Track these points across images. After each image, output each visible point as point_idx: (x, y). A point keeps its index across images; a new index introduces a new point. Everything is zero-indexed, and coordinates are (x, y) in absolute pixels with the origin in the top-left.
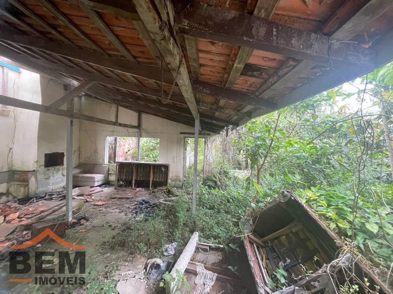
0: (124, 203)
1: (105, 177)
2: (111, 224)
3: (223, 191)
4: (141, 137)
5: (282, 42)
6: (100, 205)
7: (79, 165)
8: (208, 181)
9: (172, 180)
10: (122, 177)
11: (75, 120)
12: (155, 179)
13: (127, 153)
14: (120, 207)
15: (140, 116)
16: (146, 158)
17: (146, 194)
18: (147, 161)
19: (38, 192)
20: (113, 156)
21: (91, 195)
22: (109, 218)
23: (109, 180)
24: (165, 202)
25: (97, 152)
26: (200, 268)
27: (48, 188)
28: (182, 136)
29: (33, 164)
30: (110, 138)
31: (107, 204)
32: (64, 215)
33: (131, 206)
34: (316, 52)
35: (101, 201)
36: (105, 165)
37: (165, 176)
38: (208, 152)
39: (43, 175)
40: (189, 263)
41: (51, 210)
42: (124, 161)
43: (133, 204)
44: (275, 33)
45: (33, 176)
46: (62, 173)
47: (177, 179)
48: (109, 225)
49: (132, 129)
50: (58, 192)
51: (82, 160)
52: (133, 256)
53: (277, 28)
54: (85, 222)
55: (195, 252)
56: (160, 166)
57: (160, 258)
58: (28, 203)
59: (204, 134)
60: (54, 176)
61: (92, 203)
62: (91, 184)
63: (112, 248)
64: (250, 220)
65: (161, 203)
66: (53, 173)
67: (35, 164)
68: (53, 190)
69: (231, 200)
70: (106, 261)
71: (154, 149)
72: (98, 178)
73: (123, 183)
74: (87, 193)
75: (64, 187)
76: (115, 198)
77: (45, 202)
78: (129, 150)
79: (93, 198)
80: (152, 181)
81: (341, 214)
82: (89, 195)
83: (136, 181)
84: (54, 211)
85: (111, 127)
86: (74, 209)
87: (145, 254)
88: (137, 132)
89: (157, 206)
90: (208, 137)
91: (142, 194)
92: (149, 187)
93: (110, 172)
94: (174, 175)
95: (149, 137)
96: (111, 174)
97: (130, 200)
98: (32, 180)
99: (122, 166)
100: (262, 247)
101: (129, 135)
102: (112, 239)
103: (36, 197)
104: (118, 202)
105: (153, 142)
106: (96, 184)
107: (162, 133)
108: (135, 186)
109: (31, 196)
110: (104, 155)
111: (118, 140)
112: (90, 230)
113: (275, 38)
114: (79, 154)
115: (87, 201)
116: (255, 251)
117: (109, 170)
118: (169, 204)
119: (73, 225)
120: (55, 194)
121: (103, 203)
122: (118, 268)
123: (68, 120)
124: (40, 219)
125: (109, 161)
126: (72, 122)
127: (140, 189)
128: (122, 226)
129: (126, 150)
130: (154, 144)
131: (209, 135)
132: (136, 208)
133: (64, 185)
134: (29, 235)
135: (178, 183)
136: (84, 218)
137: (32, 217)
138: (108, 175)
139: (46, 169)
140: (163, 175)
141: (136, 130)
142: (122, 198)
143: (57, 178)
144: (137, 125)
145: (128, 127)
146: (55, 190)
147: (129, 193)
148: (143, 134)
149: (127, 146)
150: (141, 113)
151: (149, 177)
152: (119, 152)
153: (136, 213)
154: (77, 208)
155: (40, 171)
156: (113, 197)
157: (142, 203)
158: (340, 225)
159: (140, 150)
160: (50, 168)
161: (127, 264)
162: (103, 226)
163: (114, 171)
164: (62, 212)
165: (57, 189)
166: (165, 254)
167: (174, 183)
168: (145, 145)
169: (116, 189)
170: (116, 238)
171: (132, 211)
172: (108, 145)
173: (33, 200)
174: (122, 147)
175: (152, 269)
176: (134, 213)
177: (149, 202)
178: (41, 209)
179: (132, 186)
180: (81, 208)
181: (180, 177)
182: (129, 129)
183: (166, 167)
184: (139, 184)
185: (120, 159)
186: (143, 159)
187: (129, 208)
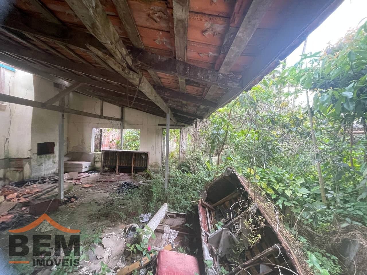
0: (109, 186)
1: (91, 164)
2: (98, 201)
3: (195, 174)
4: (124, 128)
5: (193, 74)
6: (87, 187)
7: (68, 154)
8: (183, 166)
9: (151, 166)
10: (107, 164)
11: (65, 114)
12: (136, 166)
13: (111, 142)
14: (105, 188)
15: (123, 110)
16: (129, 147)
17: (128, 178)
18: (130, 150)
19: (32, 177)
20: (98, 146)
21: (79, 179)
22: (95, 197)
23: (95, 167)
24: (144, 184)
25: (84, 142)
26: (166, 229)
27: (40, 173)
28: (160, 127)
29: (27, 152)
30: (96, 129)
31: (93, 186)
32: (57, 195)
33: (115, 188)
34: (211, 81)
35: (88, 184)
36: (91, 153)
37: (145, 162)
38: (183, 141)
39: (36, 162)
40: (159, 225)
41: (45, 191)
42: (108, 150)
43: (117, 186)
44: (188, 70)
45: (28, 163)
46: (53, 160)
47: (156, 165)
48: (95, 202)
49: (116, 121)
50: (50, 177)
51: (71, 150)
52: (115, 223)
53: (190, 67)
54: (75, 200)
55: (165, 218)
56: (140, 154)
57: (137, 224)
58: (24, 186)
59: (179, 126)
60: (45, 163)
61: (81, 186)
62: (79, 170)
63: (98, 218)
64: (204, 190)
65: (141, 184)
66: (45, 161)
67: (29, 152)
68: (44, 175)
69: (200, 181)
70: (93, 227)
71: (136, 139)
72: (86, 165)
73: (108, 169)
74: (76, 178)
75: (54, 173)
76: (101, 181)
77: (39, 185)
78: (113, 140)
79: (81, 181)
80: (134, 167)
81: (270, 184)
82: (77, 179)
83: (119, 166)
84: (48, 192)
85: (96, 120)
86: (65, 190)
87: (125, 222)
88: (121, 124)
89: (137, 187)
90: (183, 128)
91: (125, 178)
92: (131, 173)
93: (96, 160)
94: (153, 162)
95: (131, 128)
96: (97, 161)
97: (114, 183)
98: (27, 167)
99: (107, 154)
100: (213, 211)
101: (113, 127)
102: (98, 212)
103: (30, 181)
104: (103, 185)
105: (135, 132)
106: (84, 170)
107: (143, 125)
108: (118, 172)
109: (26, 181)
110: (90, 144)
111: (103, 131)
112: (79, 206)
113: (188, 72)
114: (68, 144)
115: (76, 184)
116: (206, 213)
117: (95, 158)
118: (147, 185)
119: (65, 202)
120: (46, 179)
121: (90, 185)
122: (103, 231)
123: (60, 114)
124: (37, 198)
125: (95, 150)
126: (63, 116)
127: (123, 174)
128: (107, 202)
129: (111, 140)
130: (136, 135)
131: (184, 126)
132: (119, 189)
133: (54, 171)
134: (28, 209)
135: (156, 168)
136: (74, 197)
137: (28, 197)
138: (95, 163)
139: (38, 156)
140: (143, 161)
141: (119, 122)
142: (107, 182)
143: (48, 165)
144: (120, 118)
145: (112, 120)
146: (47, 175)
147: (113, 177)
148: (126, 125)
149: (111, 137)
150: (124, 107)
151: (131, 164)
152: (104, 141)
153: (119, 193)
154: (67, 189)
155: (33, 158)
156: (99, 180)
157: (124, 185)
158: (268, 192)
159: (123, 140)
160: (42, 156)
161: (110, 228)
162: (90, 203)
163: (100, 159)
164: (55, 192)
165: (48, 175)
166: (141, 221)
167: (153, 168)
168: (128, 135)
169: (101, 174)
170: (102, 211)
171: (115, 191)
172: (94, 136)
173: (27, 183)
174: (107, 138)
175: (130, 231)
176: (117, 193)
177: (130, 184)
178: (36, 190)
179: (115, 172)
180: (71, 189)
181: (158, 163)
182: (113, 121)
183: (146, 154)
184: (122, 170)
185: (105, 148)
186: (126, 148)
187: (113, 189)
